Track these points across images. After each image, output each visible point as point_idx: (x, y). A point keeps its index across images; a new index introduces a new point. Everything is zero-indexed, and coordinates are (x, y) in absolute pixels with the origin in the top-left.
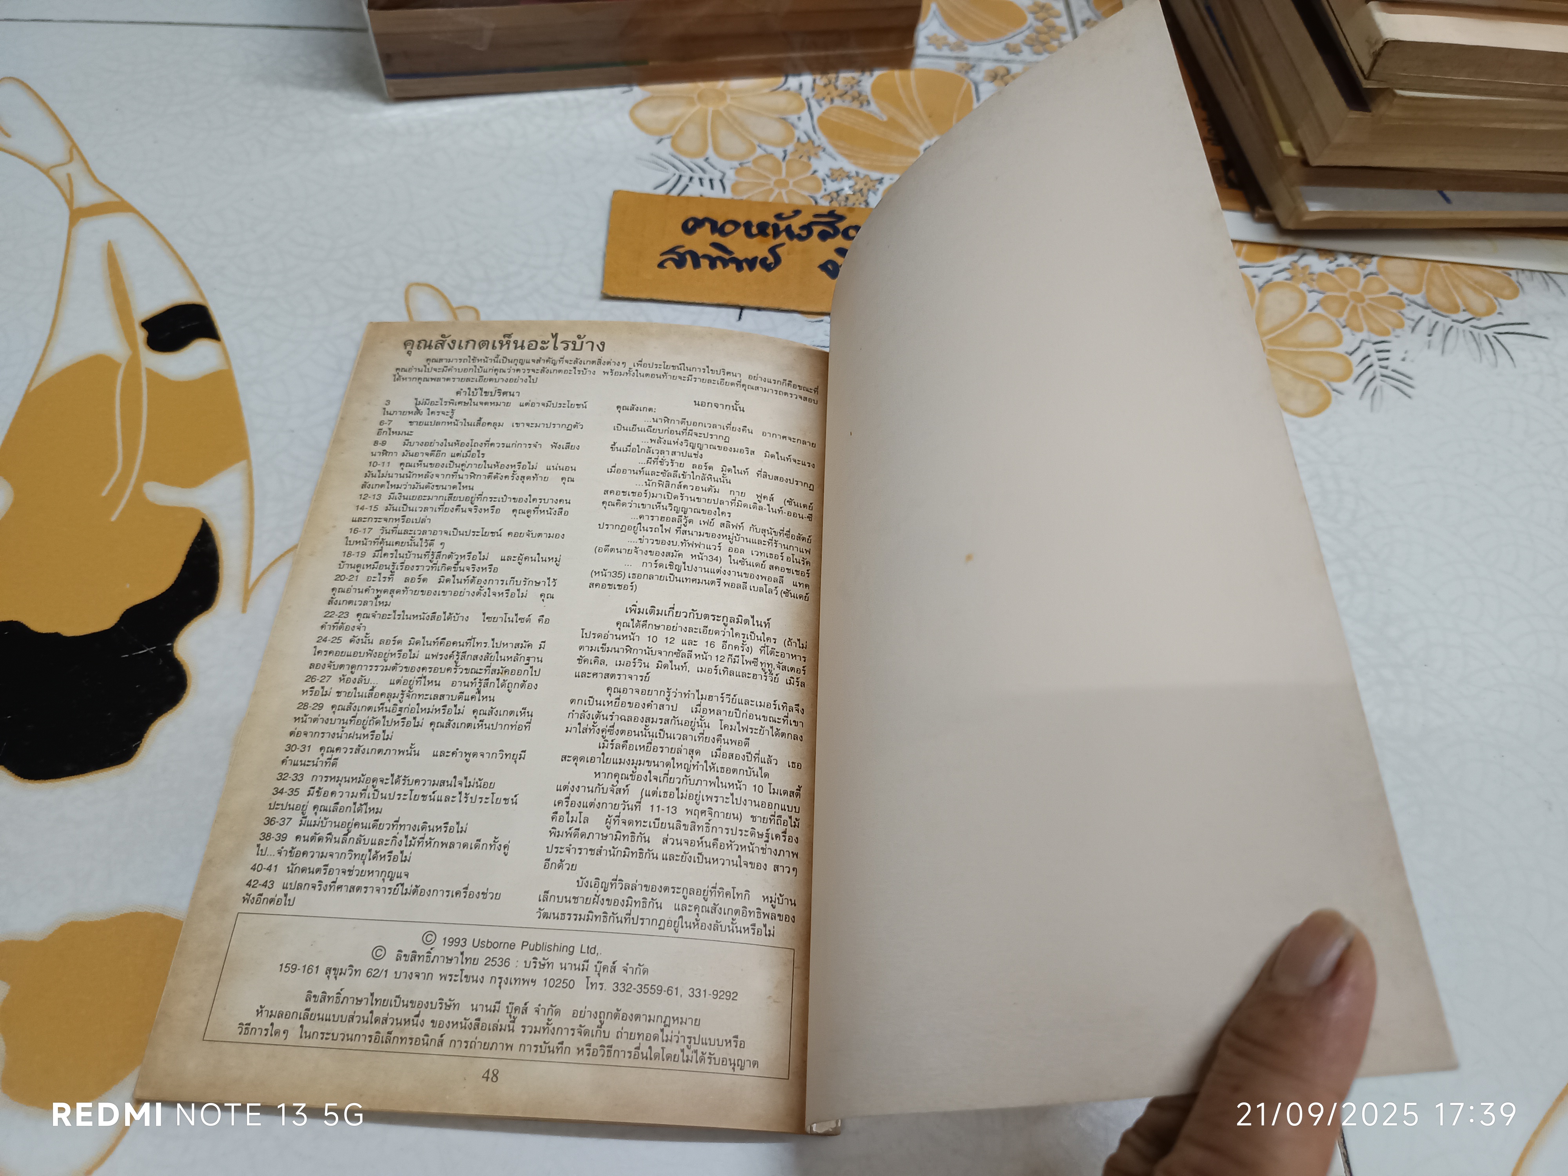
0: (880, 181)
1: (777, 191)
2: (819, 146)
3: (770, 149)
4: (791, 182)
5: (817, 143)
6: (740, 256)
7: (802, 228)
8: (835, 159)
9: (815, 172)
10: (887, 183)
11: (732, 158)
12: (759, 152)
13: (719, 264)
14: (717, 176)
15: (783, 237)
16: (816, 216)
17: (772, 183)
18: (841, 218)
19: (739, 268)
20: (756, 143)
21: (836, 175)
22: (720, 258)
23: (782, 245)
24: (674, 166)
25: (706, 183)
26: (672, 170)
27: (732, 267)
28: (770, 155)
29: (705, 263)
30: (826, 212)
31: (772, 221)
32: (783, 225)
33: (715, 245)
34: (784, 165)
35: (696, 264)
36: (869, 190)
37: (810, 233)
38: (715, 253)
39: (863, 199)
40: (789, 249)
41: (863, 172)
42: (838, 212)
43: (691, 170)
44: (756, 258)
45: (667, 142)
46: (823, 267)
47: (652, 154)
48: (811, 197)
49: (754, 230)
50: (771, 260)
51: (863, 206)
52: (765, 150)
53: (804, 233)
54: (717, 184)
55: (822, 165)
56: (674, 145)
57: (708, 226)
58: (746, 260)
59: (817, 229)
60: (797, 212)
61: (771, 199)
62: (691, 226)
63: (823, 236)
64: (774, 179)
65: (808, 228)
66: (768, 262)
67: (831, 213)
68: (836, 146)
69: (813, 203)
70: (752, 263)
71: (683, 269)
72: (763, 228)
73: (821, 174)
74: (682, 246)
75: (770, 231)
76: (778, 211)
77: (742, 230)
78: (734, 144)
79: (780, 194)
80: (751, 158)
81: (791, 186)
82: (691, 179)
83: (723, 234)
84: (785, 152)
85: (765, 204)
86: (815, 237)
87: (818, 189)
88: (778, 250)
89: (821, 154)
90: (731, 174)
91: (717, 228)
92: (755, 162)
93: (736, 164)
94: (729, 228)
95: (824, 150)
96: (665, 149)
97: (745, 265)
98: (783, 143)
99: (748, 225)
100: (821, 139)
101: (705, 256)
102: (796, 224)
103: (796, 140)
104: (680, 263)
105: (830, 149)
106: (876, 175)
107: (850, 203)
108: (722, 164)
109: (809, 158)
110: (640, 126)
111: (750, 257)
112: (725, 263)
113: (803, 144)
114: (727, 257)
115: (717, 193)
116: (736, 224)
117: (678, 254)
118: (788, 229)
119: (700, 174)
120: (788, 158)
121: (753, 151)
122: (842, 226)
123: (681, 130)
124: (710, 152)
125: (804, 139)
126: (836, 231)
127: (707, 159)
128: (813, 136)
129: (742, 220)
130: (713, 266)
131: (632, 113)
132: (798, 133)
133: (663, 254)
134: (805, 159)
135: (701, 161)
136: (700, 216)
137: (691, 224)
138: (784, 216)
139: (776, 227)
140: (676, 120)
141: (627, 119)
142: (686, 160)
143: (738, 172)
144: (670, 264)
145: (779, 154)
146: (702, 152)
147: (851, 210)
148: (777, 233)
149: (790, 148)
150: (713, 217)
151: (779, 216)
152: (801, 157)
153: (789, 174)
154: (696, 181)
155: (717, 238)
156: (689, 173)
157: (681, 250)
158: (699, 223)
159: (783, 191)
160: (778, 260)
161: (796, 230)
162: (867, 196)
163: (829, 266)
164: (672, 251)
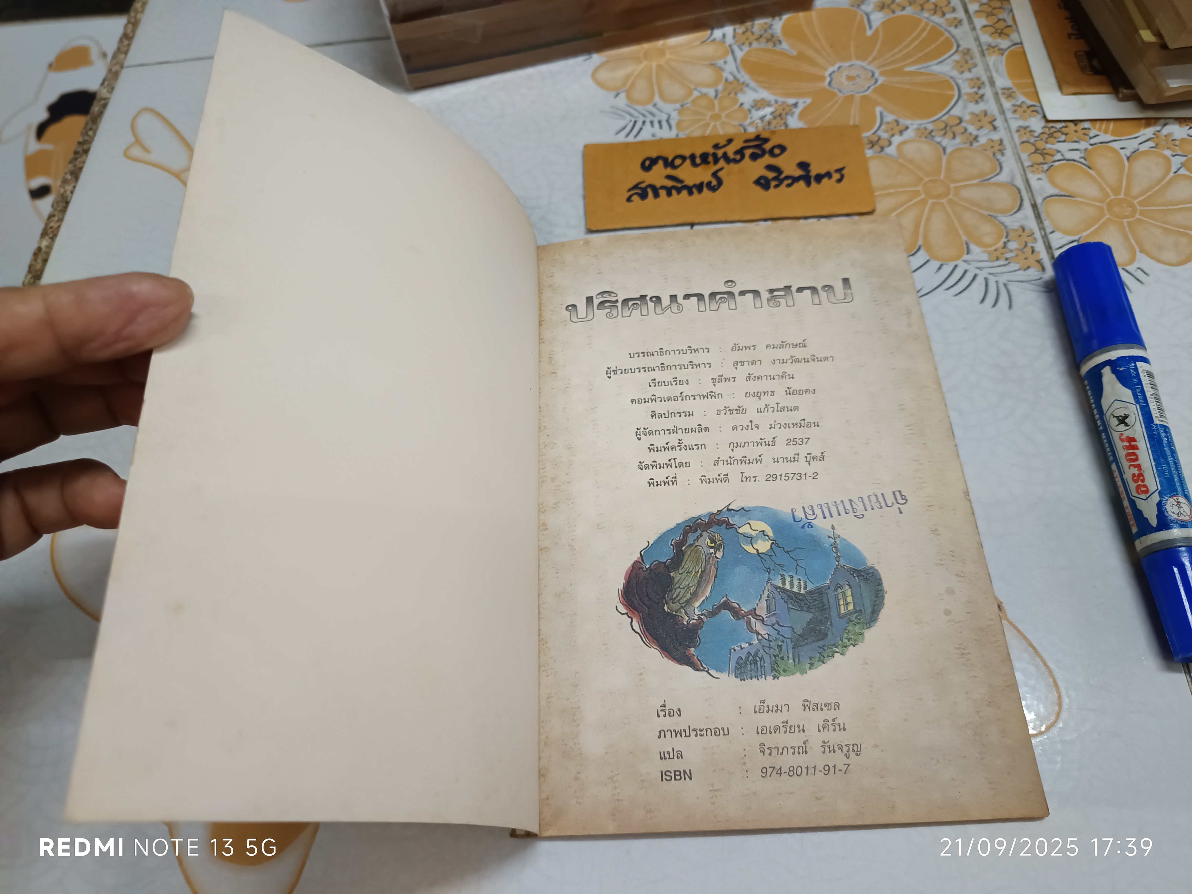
0: (795, 105)
1: (712, 124)
2: (743, 83)
3: (704, 90)
4: (723, 115)
5: (742, 80)
6: (689, 182)
7: (736, 153)
8: (756, 91)
9: (742, 104)
10: (801, 107)
11: (674, 101)
12: (696, 94)
13: (674, 192)
14: (664, 117)
15: (722, 163)
16: (746, 141)
17: (708, 118)
18: (766, 140)
19: (691, 193)
20: (692, 87)
21: (759, 104)
22: (673, 187)
23: (721, 169)
24: (630, 114)
25: (656, 125)
26: (628, 117)
27: (685, 193)
28: (704, 95)
29: (663, 193)
30: (753, 137)
31: (711, 151)
32: (720, 153)
33: (669, 177)
34: (716, 102)
35: (656, 195)
36: (787, 114)
37: (743, 157)
38: (669, 183)
39: (782, 122)
40: (728, 172)
41: (781, 99)
42: (764, 135)
43: (644, 115)
44: (702, 183)
45: (623, 95)
46: (758, 182)
47: (612, 107)
48: (741, 125)
49: (698, 161)
50: (714, 182)
51: (783, 128)
52: (700, 92)
53: (738, 157)
54: (664, 124)
55: (747, 98)
56: (628, 97)
57: (661, 163)
58: (695, 186)
59: (748, 152)
60: (730, 141)
61: (708, 132)
62: (648, 165)
63: (754, 157)
64: (709, 114)
65: (740, 152)
66: (713, 185)
67: (758, 138)
68: (757, 81)
69: (742, 131)
70: (700, 188)
71: (646, 201)
72: (704, 158)
73: (746, 106)
74: (643, 182)
75: (711, 159)
76: (715, 142)
77: (688, 162)
78: (675, 90)
79: (715, 126)
80: (690, 100)
81: (723, 119)
82: (644, 122)
83: (674, 167)
84: (716, 91)
85: (703, 138)
86: (747, 159)
87: (746, 118)
88: (720, 174)
89: (746, 89)
90: (675, 115)
91: (669, 163)
92: (694, 102)
93: (678, 106)
94: (678, 162)
95: (747, 86)
96: (622, 101)
97: (694, 190)
98: (714, 84)
99: (693, 157)
100: (744, 77)
101: (663, 187)
102: (731, 150)
103: (724, 80)
104: (643, 196)
105: (752, 84)
106: (791, 101)
107: (772, 127)
108: (668, 108)
109: (736, 94)
110: (601, 85)
111: (698, 182)
112: (679, 190)
113: (731, 83)
114: (679, 185)
115: (665, 133)
116: (683, 158)
117: (641, 188)
118: (725, 156)
119: (649, 118)
120: (719, 96)
121: (690, 93)
122: (768, 146)
123: (633, 85)
124: (657, 99)
125: (731, 78)
126: (764, 153)
127: (655, 105)
128: (738, 76)
129: (687, 153)
130: (669, 194)
131: (593, 75)
132: (725, 75)
133: (629, 190)
134: (732, 95)
135: (650, 107)
136: (654, 155)
137: (647, 163)
138: (720, 146)
139: (715, 155)
140: (628, 77)
141: (590, 81)
142: (639, 108)
143: (680, 112)
144: (635, 198)
145: (711, 93)
146: (650, 100)
147: (773, 132)
148: (716, 161)
149: (720, 87)
150: (664, 154)
151: (716, 146)
152: (729, 94)
153: (722, 109)
154: (648, 124)
155: (669, 171)
156: (642, 119)
157: (643, 185)
158: (654, 161)
159: (718, 123)
160: (720, 182)
161: (731, 155)
162: (786, 119)
163: (762, 181)
164: (636, 187)
